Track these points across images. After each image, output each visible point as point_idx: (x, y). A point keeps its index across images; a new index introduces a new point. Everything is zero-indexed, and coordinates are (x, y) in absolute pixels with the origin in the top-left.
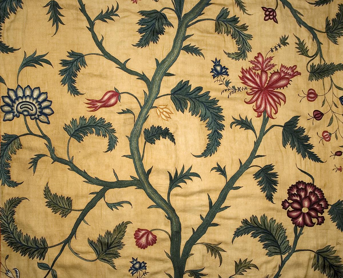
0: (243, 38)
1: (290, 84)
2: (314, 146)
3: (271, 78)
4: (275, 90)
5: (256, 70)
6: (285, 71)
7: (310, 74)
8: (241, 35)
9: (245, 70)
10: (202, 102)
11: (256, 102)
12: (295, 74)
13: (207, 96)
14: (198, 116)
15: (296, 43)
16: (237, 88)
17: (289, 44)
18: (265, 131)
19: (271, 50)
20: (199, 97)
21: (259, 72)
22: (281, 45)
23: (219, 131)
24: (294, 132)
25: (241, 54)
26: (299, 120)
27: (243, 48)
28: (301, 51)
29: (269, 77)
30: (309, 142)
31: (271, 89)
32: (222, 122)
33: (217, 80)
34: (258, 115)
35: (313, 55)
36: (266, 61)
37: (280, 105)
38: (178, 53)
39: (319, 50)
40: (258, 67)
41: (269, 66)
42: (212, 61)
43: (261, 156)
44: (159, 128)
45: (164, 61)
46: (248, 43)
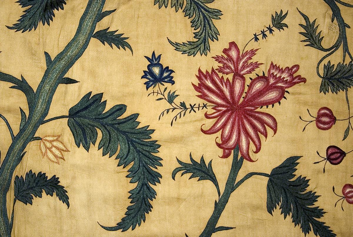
0: (204, 17)
1: (285, 98)
2: (325, 212)
3: (250, 87)
4: (259, 110)
5: (224, 73)
6: (276, 75)
7: (322, 81)
8: (201, 11)
9: (205, 73)
10: (124, 133)
11: (223, 131)
12: (295, 81)
13: (134, 121)
14: (114, 157)
15: (301, 25)
16: (188, 106)
17: (287, 27)
18: (236, 182)
19: (254, 36)
20: (119, 124)
21: (230, 77)
22: (274, 28)
23: (151, 186)
24: (290, 185)
25: (200, 44)
26: (298, 163)
27: (204, 34)
28: (310, 39)
29: (248, 86)
30: (316, 204)
31: (250, 108)
32: (157, 168)
33: (154, 93)
34: (224, 154)
35: (331, 46)
36: (243, 56)
37: (266, 136)
38: (86, 41)
39: (343, 38)
40: (228, 67)
41: (248, 67)
42: (145, 57)
43: (227, 228)
44: (42, 176)
45: (60, 57)
46: (212, 26)
